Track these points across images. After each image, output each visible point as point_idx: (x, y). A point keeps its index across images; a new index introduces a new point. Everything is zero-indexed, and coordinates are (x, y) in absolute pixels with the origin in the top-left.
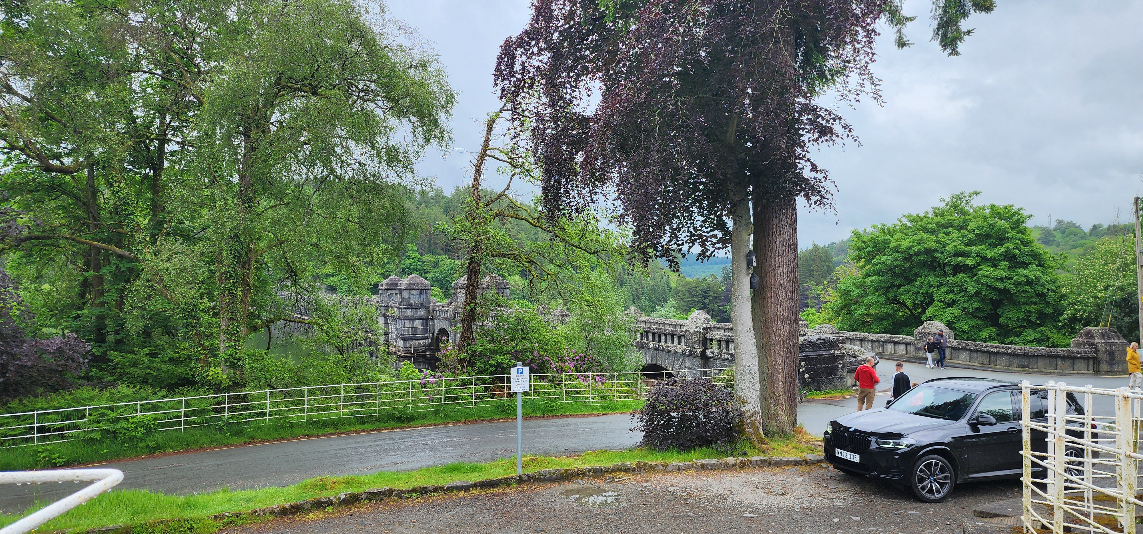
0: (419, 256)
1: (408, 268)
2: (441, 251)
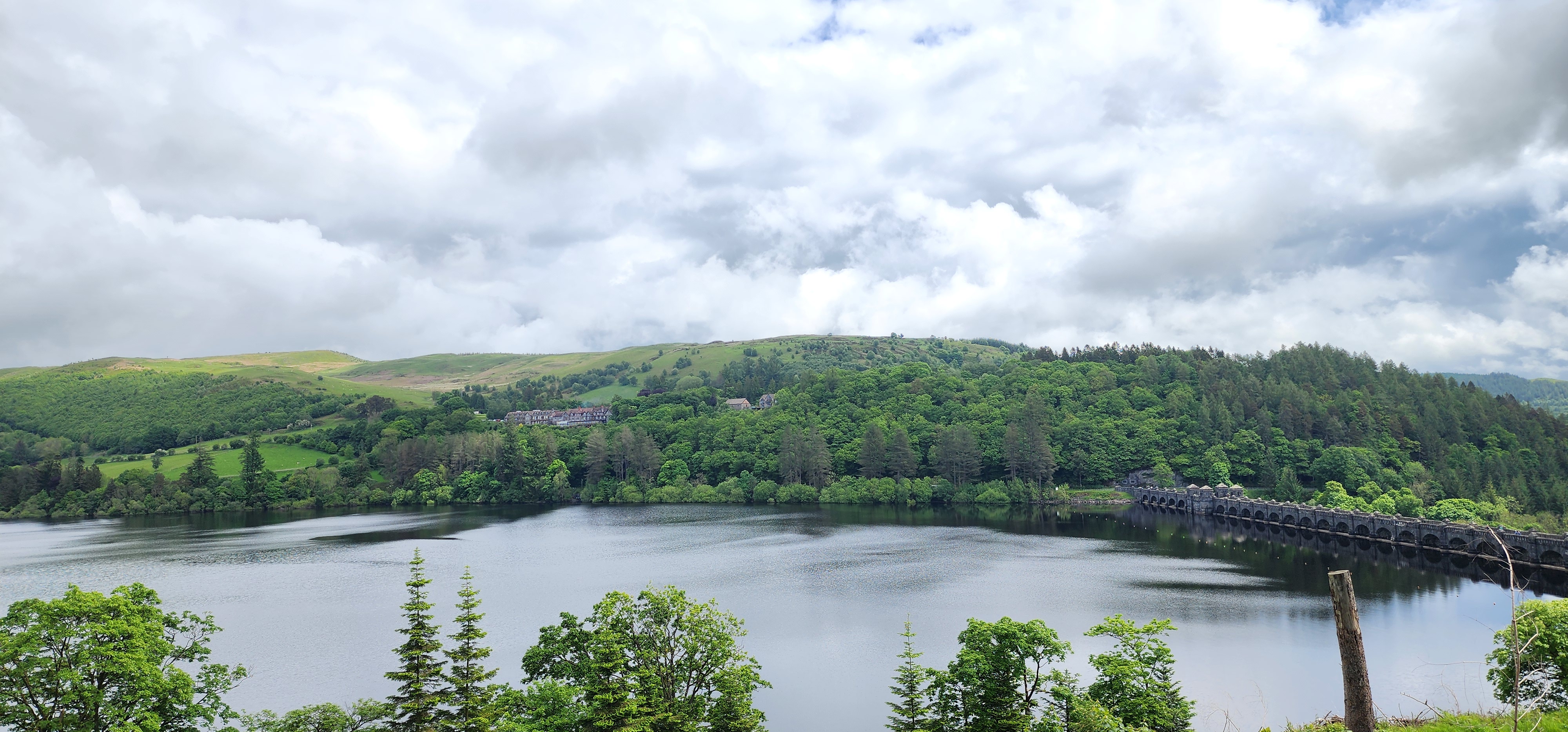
0: (1288, 442)
2: (1309, 434)
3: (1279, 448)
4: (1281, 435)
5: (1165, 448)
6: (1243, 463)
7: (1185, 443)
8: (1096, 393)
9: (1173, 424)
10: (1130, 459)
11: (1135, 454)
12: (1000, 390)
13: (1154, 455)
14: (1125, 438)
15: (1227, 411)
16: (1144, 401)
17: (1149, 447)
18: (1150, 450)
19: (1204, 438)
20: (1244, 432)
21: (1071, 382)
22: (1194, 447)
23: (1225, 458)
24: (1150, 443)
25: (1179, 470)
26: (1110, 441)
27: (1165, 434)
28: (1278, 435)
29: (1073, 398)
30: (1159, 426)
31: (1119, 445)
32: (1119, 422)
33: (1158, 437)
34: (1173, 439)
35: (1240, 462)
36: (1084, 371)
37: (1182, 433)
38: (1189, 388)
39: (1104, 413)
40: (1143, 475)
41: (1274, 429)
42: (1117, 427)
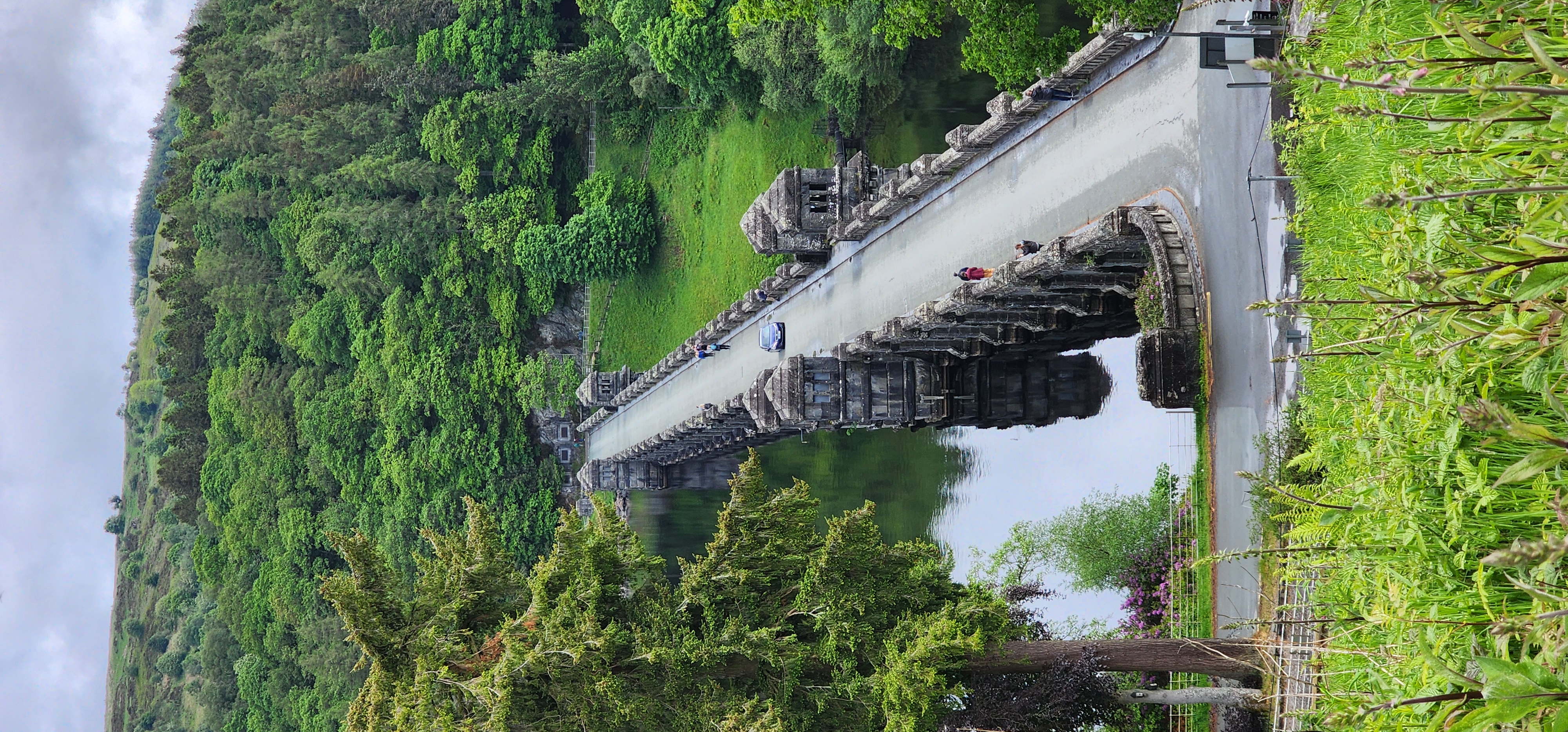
0: (459, 25)
1: (501, 60)
3: (477, 55)
4: (440, 39)
5: (466, 341)
6: (519, 155)
7: (455, 288)
8: (301, 442)
9: (402, 307)
10: (499, 445)
11: (483, 429)
12: (285, 689)
13: (490, 375)
14: (437, 442)
15: (367, 160)
16: (328, 343)
17: (467, 386)
18: (474, 385)
19: (441, 236)
20: (428, 136)
21: (266, 490)
22: (466, 268)
23: (502, 198)
24: (453, 380)
25: (533, 318)
26: (444, 480)
27: (428, 333)
28: (439, 47)
29: (316, 508)
30: (405, 341)
31: (458, 464)
32: (391, 437)
33: (437, 356)
34: (445, 313)
35: (513, 163)
36: (235, 438)
37: (426, 287)
38: (297, 207)
39: (361, 463)
40: (545, 407)
41: (422, 54)
42: (404, 445)
